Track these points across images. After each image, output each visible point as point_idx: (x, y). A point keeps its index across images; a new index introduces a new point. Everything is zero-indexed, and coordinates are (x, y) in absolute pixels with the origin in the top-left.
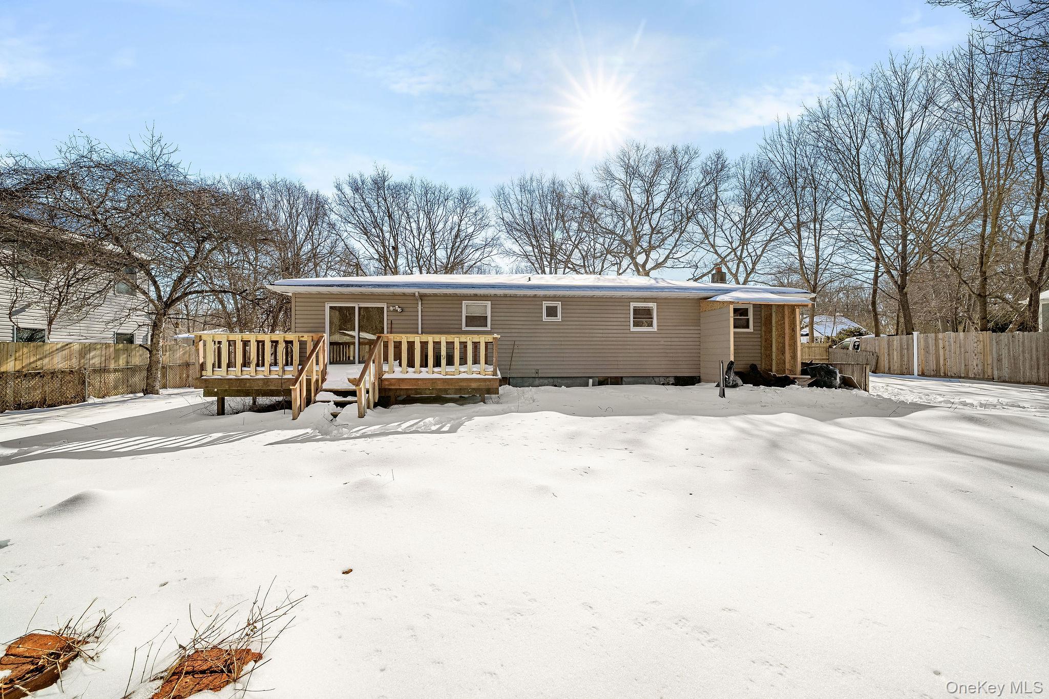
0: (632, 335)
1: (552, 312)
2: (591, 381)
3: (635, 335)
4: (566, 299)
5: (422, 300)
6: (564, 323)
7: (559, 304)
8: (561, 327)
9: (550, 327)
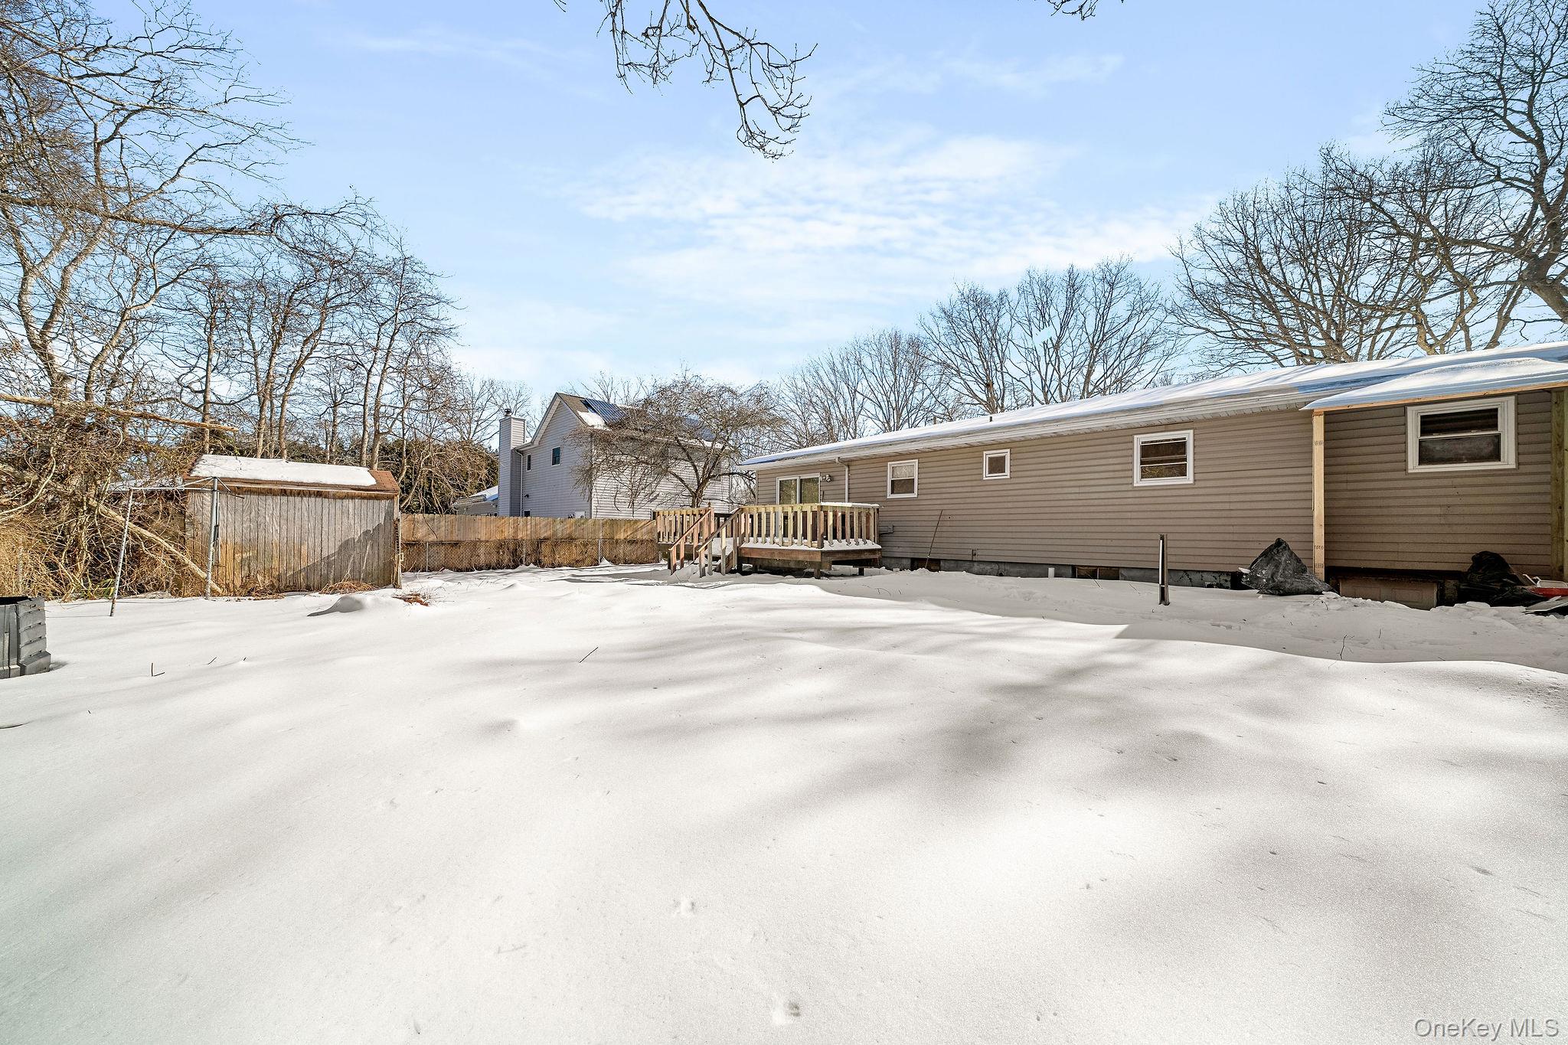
0: (1137, 494)
1: (997, 465)
2: (1051, 570)
3: (1142, 494)
4: (1017, 444)
5: (848, 466)
6: (1014, 481)
7: (1006, 453)
8: (1010, 487)
9: (993, 488)
